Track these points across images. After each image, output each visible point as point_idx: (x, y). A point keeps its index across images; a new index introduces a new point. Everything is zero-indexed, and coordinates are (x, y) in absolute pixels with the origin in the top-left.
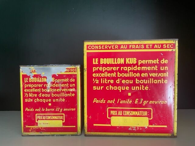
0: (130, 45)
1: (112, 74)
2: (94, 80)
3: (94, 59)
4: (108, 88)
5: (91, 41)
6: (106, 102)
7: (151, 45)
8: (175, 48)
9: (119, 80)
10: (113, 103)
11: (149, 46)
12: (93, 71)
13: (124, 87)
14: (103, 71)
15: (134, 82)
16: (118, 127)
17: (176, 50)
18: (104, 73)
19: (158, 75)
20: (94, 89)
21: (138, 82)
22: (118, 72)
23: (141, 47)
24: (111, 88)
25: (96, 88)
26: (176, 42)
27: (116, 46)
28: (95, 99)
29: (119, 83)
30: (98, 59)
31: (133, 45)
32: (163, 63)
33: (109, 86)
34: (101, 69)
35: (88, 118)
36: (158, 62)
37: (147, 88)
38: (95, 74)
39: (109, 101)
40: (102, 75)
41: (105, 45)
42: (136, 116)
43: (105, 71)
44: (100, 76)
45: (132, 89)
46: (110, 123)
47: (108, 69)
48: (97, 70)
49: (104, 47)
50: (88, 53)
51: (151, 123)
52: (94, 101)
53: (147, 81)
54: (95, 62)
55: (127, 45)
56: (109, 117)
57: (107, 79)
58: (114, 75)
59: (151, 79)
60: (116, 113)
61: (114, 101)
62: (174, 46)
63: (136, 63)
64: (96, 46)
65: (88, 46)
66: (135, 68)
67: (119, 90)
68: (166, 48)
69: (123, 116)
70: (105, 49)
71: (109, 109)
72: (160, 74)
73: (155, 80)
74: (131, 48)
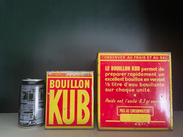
0: (135, 57)
1: (121, 79)
2: (106, 84)
3: (106, 67)
4: (117, 90)
5: (104, 53)
6: (116, 101)
7: (151, 57)
8: (168, 59)
9: (126, 84)
10: (122, 102)
11: (149, 58)
12: (106, 76)
13: (131, 89)
14: (114, 76)
15: (139, 85)
16: (126, 122)
17: (170, 60)
18: (114, 78)
19: (156, 80)
20: (106, 91)
21: (141, 85)
22: (126, 78)
23: (143, 57)
24: (120, 90)
25: (108, 90)
26: (169, 55)
27: (123, 57)
28: (107, 99)
29: (126, 86)
30: (109, 67)
31: (137, 57)
32: (161, 70)
33: (119, 89)
34: (111, 74)
35: (101, 115)
36: (157, 69)
37: (148, 90)
38: (107, 79)
39: (118, 101)
40: (113, 79)
41: (115, 56)
42: (141, 113)
43: (115, 76)
44: (111, 80)
45: (137, 91)
46: (119, 119)
47: (117, 74)
48: (109, 75)
49: (114, 57)
50: (101, 62)
51: (152, 119)
52: (106, 101)
53: (148, 84)
54: (107, 69)
55: (132, 56)
56: (118, 114)
57: (117, 83)
58: (122, 79)
59: (151, 83)
60: (124, 111)
61: (123, 100)
62: (168, 57)
63: (140, 70)
64: (108, 57)
65: (101, 56)
66: (139, 75)
67: (127, 92)
68: (162, 59)
69: (130, 113)
70: (115, 59)
71: (118, 108)
72: (158, 79)
73: (155, 84)
74: (136, 59)
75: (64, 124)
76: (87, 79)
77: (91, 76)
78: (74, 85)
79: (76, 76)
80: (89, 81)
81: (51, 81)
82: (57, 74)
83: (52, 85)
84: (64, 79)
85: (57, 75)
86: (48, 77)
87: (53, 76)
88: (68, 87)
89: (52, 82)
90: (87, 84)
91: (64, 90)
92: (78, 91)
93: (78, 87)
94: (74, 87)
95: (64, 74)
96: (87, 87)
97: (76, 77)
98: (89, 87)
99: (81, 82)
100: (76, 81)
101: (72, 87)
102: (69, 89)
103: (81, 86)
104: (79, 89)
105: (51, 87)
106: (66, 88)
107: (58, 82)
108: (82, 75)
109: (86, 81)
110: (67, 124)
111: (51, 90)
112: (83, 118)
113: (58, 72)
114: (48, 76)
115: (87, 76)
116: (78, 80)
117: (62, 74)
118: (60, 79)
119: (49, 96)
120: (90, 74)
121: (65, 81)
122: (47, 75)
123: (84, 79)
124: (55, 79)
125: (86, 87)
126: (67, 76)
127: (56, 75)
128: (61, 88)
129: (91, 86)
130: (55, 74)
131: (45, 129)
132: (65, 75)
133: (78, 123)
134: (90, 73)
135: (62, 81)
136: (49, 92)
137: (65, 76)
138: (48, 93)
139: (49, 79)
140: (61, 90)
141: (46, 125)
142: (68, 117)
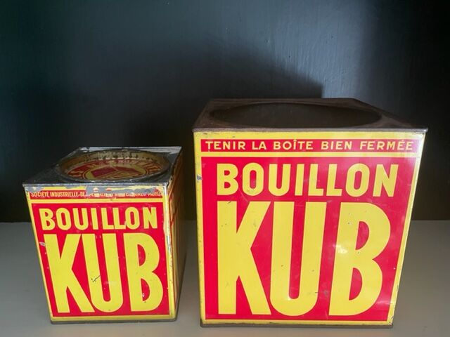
75: (98, 312)
76: (149, 205)
77: (161, 197)
78: (111, 221)
79: (114, 197)
80: (154, 209)
81: (42, 211)
82: (57, 191)
83: (48, 224)
84: (79, 206)
85: (58, 195)
86: (30, 202)
87: (47, 198)
88: (95, 227)
89: (45, 216)
90: (150, 218)
91: (84, 236)
92: (126, 236)
93: (123, 227)
94: (111, 227)
95: (79, 192)
96: (150, 226)
97: (115, 201)
98: (155, 226)
99: (132, 214)
100: (116, 211)
101: (106, 226)
102: (99, 233)
103: (133, 222)
104: (128, 230)
105: (45, 227)
106: (89, 230)
107: (63, 215)
108: (133, 195)
109: (145, 210)
110: (105, 311)
111: (46, 236)
112: (145, 299)
113: (57, 187)
114: (32, 198)
115: (147, 197)
116: (122, 208)
117: (73, 191)
118: (70, 207)
119: (43, 249)
120: (157, 191)
121: (84, 211)
122: (28, 196)
123: (139, 206)
124: (54, 207)
125: (146, 226)
126: (86, 198)
127: (53, 194)
128: (73, 230)
129: (162, 224)
130: (49, 191)
131: (53, 323)
132: (82, 194)
133: (133, 308)
134: (157, 187)
135: (75, 211)
136: (41, 239)
137: (83, 198)
138: (41, 243)
139: (37, 207)
140: (77, 236)
141: (51, 315)
142: (107, 296)
